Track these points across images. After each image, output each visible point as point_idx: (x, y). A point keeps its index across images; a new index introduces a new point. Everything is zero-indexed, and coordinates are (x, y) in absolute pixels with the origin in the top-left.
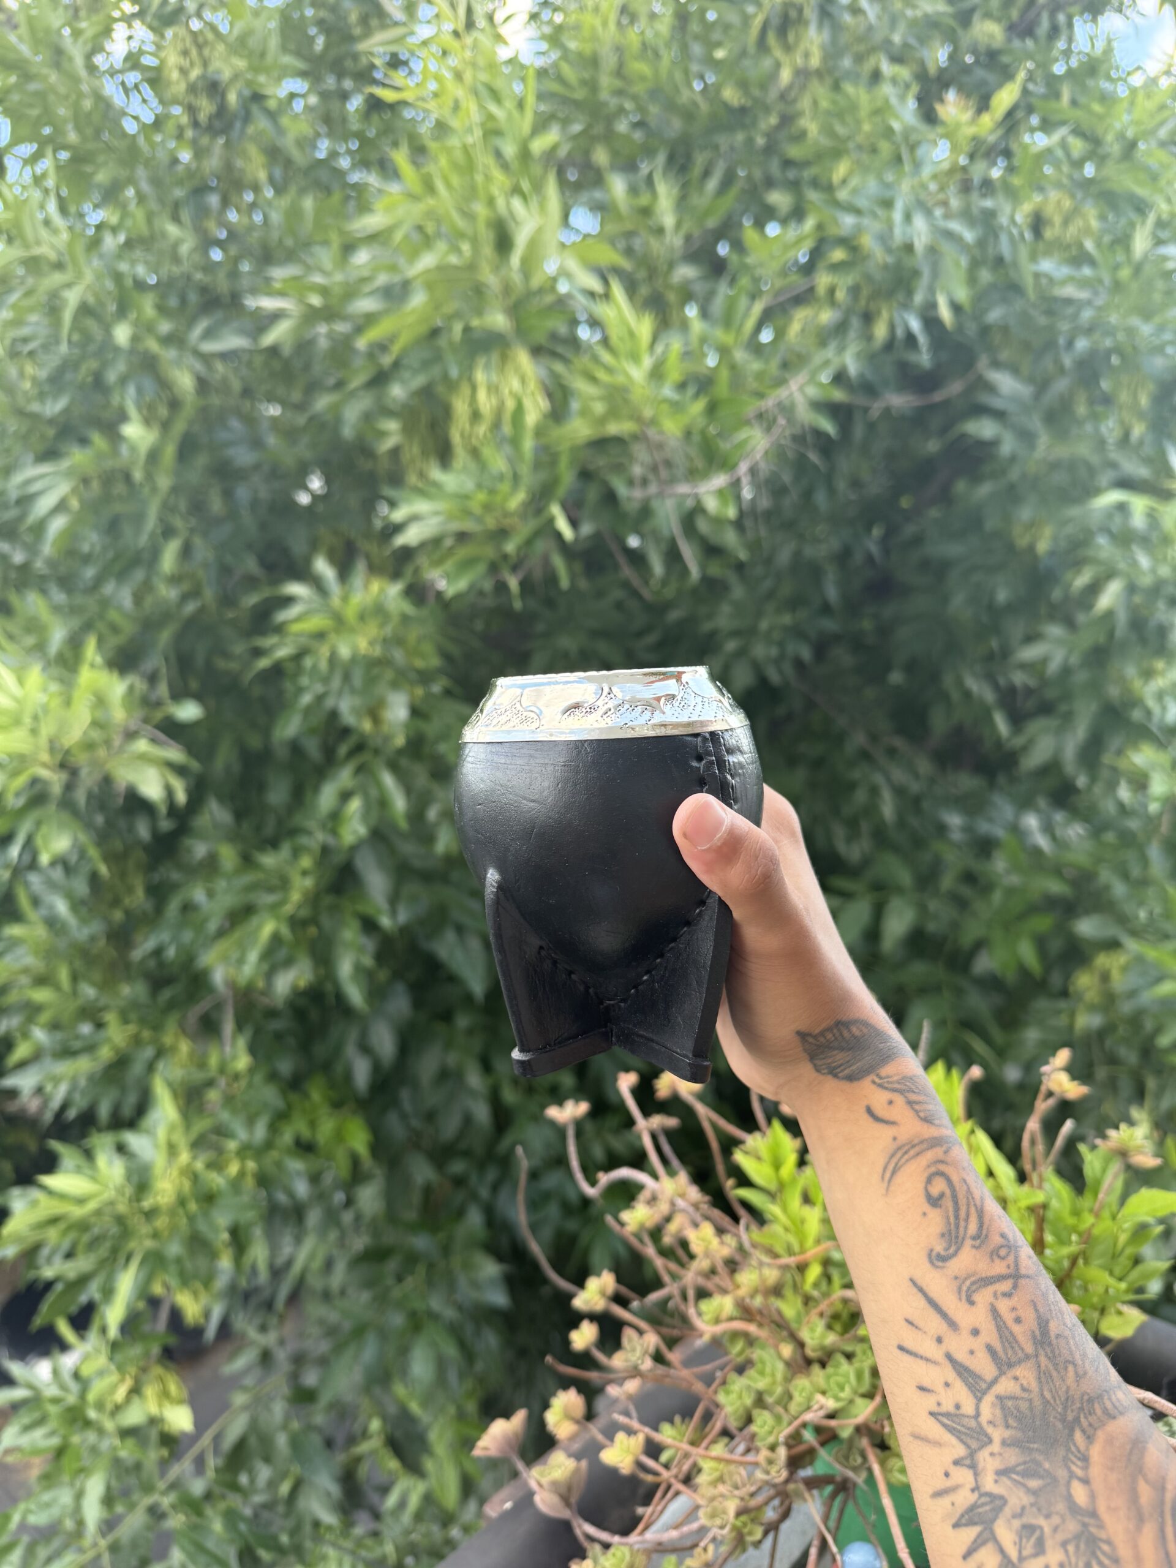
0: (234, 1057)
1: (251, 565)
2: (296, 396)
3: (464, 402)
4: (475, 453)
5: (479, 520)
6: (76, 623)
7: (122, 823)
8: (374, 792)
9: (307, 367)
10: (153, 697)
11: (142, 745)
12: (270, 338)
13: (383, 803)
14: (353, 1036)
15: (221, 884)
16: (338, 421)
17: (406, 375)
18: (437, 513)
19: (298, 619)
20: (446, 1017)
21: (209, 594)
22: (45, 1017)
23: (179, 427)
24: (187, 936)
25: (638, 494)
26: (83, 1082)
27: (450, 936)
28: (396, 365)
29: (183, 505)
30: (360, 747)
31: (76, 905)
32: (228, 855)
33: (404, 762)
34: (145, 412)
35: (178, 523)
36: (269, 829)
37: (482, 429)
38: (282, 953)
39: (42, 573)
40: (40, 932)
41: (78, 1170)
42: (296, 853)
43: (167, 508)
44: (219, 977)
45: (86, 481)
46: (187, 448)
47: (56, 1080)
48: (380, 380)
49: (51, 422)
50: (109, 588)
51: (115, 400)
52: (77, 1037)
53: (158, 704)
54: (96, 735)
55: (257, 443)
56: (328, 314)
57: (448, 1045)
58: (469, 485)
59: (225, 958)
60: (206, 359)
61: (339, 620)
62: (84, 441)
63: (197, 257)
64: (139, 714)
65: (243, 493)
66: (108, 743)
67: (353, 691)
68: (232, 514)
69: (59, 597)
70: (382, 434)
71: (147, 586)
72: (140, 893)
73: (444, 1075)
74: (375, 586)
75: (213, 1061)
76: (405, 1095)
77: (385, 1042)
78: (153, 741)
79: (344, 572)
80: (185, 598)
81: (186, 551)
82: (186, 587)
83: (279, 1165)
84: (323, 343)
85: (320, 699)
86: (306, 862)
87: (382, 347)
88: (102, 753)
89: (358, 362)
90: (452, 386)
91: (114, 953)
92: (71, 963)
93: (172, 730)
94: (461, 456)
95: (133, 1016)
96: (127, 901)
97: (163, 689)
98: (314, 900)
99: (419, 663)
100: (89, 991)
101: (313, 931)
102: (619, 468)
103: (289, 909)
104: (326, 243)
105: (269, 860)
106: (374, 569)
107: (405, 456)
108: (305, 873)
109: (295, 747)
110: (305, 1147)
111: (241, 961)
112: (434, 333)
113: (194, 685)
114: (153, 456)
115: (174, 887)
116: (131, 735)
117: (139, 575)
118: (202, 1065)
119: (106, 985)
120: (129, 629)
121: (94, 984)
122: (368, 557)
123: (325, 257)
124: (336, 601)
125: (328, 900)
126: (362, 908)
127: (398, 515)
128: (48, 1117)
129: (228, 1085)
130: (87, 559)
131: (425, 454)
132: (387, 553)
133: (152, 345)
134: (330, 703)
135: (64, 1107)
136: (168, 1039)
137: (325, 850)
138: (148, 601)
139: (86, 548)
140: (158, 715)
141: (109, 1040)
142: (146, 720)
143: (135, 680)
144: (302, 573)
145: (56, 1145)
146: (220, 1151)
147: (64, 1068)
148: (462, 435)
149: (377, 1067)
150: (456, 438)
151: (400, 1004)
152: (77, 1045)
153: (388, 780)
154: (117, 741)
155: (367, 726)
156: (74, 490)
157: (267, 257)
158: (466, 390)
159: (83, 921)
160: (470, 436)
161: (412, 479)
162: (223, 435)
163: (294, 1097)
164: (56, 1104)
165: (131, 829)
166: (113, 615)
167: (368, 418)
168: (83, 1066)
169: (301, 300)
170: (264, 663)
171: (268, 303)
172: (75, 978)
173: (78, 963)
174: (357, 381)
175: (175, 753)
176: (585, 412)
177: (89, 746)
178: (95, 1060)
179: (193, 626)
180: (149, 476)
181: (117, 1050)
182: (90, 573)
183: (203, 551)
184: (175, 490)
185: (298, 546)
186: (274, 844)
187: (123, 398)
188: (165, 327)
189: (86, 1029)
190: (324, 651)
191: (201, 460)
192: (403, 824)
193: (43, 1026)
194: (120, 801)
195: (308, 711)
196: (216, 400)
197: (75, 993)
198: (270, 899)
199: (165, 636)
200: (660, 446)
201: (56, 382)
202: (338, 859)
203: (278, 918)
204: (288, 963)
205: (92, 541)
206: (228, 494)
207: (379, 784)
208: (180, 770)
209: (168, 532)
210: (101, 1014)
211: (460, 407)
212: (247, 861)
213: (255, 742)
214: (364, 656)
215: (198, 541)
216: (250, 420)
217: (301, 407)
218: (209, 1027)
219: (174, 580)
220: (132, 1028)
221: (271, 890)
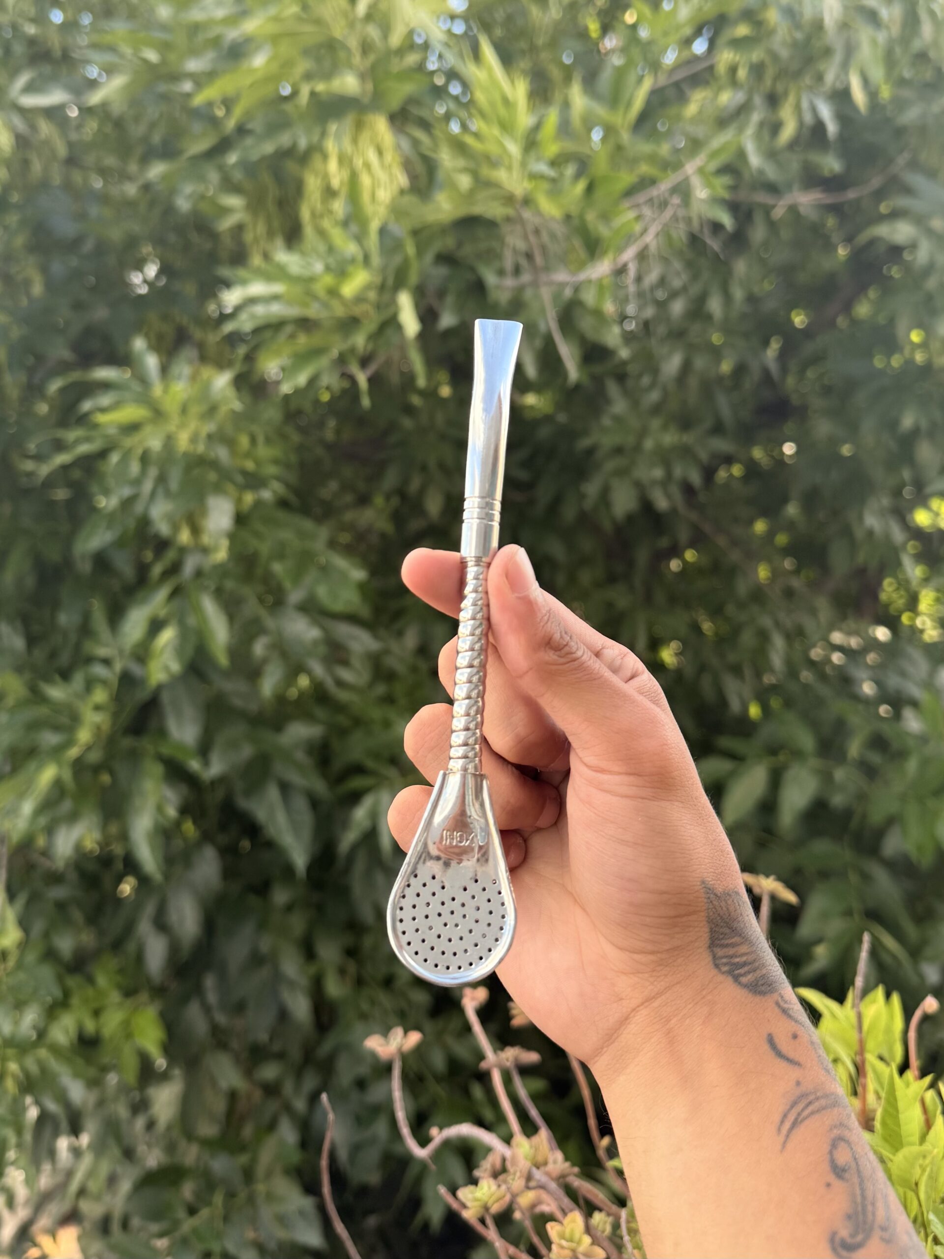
1: (64, 352)
3: (315, 178)
5: (324, 305)
8: (192, 621)
12: (98, 96)
13: (202, 635)
17: (250, 141)
18: (275, 296)
19: (106, 410)
20: (262, 889)
25: (509, 282)
27: (273, 793)
32: (13, 687)
37: (336, 209)
38: (67, 805)
42: (89, 686)
48: (219, 148)
57: (262, 926)
58: (316, 268)
61: (157, 410)
67: (169, 495)
70: (222, 210)
73: (257, 960)
76: (210, 982)
77: (187, 918)
79: (168, 360)
85: (127, 504)
86: (100, 696)
94: (310, 238)
98: (108, 740)
99: (247, 465)
101: (105, 779)
103: (74, 752)
105: (57, 692)
106: (204, 358)
107: (249, 236)
108: (97, 708)
109: (102, 561)
110: (88, 1042)
124: (155, 391)
125: (125, 743)
127: (233, 300)
131: (271, 233)
132: (217, 338)
134: (139, 508)
137: (125, 682)
144: (118, 356)
148: (313, 215)
149: (174, 948)
151: (208, 870)
153: (210, 608)
155: (184, 535)
158: (318, 164)
160: (322, 215)
161: (255, 259)
163: (74, 982)
170: (64, 457)
174: (196, 148)
176: (450, 187)
186: (65, 675)
190: (136, 446)
192: (223, 659)
195: (112, 518)
198: (52, 740)
200: (537, 230)
203: (60, 764)
204: (72, 818)
207: (197, 611)
211: (312, 184)
212: (33, 693)
213: (52, 552)
214: (184, 453)
221: (56, 728)
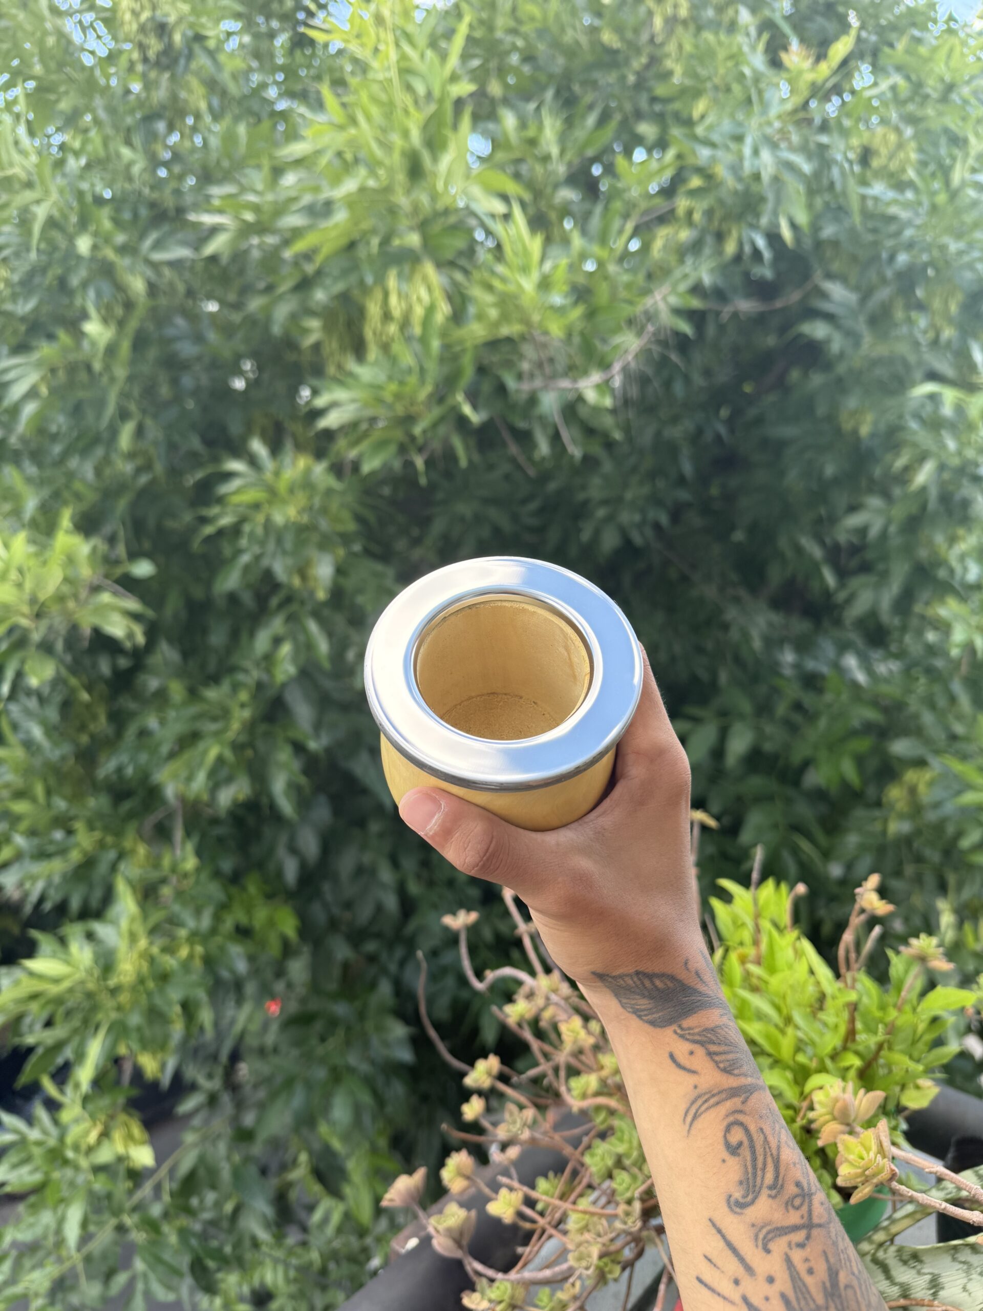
0: (184, 859)
1: (195, 443)
2: (232, 297)
3: (376, 304)
4: (385, 347)
5: (390, 407)
6: (46, 492)
7: (87, 661)
8: (302, 639)
9: (241, 272)
10: (113, 556)
11: (106, 597)
12: (210, 248)
13: (309, 646)
14: (283, 839)
15: (172, 714)
16: (268, 320)
17: (328, 281)
18: (353, 401)
19: (237, 492)
20: (361, 823)
21: (159, 468)
22: (24, 825)
23: (133, 324)
24: (143, 758)
25: (525, 386)
26: (57, 879)
27: (364, 756)
28: (319, 273)
29: (136, 391)
30: (288, 600)
31: (49, 730)
32: (177, 690)
33: (326, 612)
34: (103, 311)
35: (133, 407)
36: (212, 666)
37: (393, 329)
38: (224, 773)
39: (16, 447)
40: (19, 753)
41: (54, 956)
42: (235, 688)
43: (125, 395)
44: (170, 791)
45: (53, 371)
46: (140, 343)
47: (34, 878)
48: (304, 285)
49: (23, 319)
50: (73, 463)
51: (78, 302)
52: (51, 842)
53: (117, 562)
54: (66, 589)
55: (199, 338)
56: (260, 228)
57: (363, 847)
58: (382, 377)
59: (175, 776)
60: (155, 266)
61: (272, 492)
62: (51, 337)
63: (146, 176)
64: (101, 570)
65: (187, 381)
66: (76, 596)
67: (285, 553)
68: (178, 399)
69: (32, 470)
70: (306, 331)
71: (106, 460)
72: (103, 719)
73: (360, 871)
74: (303, 462)
75: (166, 862)
76: (327, 888)
77: (310, 844)
78: (115, 593)
79: (275, 449)
80: (139, 471)
81: (140, 432)
82: (139, 461)
83: (222, 949)
84: (256, 254)
85: (257, 559)
86: (244, 696)
87: (308, 256)
88: (71, 604)
89: (286, 270)
90: (365, 290)
91: (81, 771)
92: (45, 780)
93: (129, 584)
94: (373, 353)
95: (98, 824)
96: (91, 727)
97: (121, 550)
98: (250, 727)
99: (340, 528)
100: (61, 804)
101: (249, 753)
102: (509, 364)
103: (230, 735)
104: (259, 167)
105: (212, 694)
106: (299, 447)
107: (326, 350)
109: (233, 598)
110: (243, 933)
111: (190, 778)
112: (351, 246)
113: (147, 545)
114: (111, 350)
115: (132, 715)
116: (95, 589)
117: (99, 452)
118: (157, 865)
119: (76, 797)
120: (91, 497)
121: (65, 798)
122: (294, 437)
123: (257, 178)
124: (268, 475)
125: (262, 728)
126: (291, 734)
127: (320, 402)
128: (28, 909)
129: (179, 881)
130: (54, 438)
131: (343, 349)
132: (312, 434)
133: (110, 254)
134: (265, 563)
135: (42, 900)
136: (128, 843)
137: (260, 686)
138: (108, 472)
139: (54, 428)
140: (118, 571)
141: (77, 845)
142: (107, 576)
143: (96, 541)
144: (239, 450)
145: (35, 934)
146: (173, 938)
147: (40, 868)
148: (375, 333)
149: (303, 866)
150: (369, 334)
151: (322, 812)
152: (51, 849)
153: (313, 627)
154: (83, 594)
155: (296, 582)
156: (43, 378)
157: (207, 177)
158: (378, 295)
159: (55, 744)
160: (381, 334)
161: (331, 370)
162: (170, 332)
163: (234, 890)
164: (34, 897)
165: (94, 665)
166: (78, 486)
167: (294, 317)
168: (56, 867)
169: (237, 217)
170: (209, 530)
171: (208, 219)
172: (49, 793)
173: (52, 781)
174: (285, 287)
175: (133, 604)
176: (480, 317)
177: (60, 598)
178: (66, 861)
179: (145, 495)
180: (107, 368)
181: (85, 853)
182: (57, 449)
183: (154, 431)
184: (130, 379)
185: (235, 428)
186: (214, 679)
187: (84, 299)
188: (120, 238)
189: (58, 835)
190: (260, 518)
191: (152, 353)
192: (326, 665)
193: (22, 833)
194: (86, 644)
195: (247, 569)
196: (163, 301)
197: (49, 805)
198: (213, 727)
199: (122, 504)
200: (544, 346)
201: (27, 285)
202: (271, 693)
203: (221, 743)
204: (229, 780)
205: (60, 422)
206: (175, 382)
207: (305, 630)
208: (136, 617)
209: (123, 415)
210: (72, 822)
211: (373, 309)
212: (193, 693)
213: (198, 593)
214: (294, 523)
215: (149, 422)
216: (193, 317)
217: (237, 306)
218: (162, 833)
219: (131, 456)
220: (97, 835)
221: (214, 719)
